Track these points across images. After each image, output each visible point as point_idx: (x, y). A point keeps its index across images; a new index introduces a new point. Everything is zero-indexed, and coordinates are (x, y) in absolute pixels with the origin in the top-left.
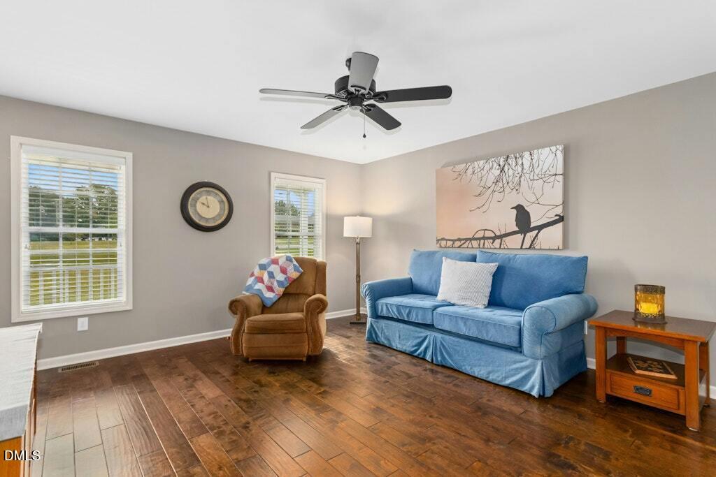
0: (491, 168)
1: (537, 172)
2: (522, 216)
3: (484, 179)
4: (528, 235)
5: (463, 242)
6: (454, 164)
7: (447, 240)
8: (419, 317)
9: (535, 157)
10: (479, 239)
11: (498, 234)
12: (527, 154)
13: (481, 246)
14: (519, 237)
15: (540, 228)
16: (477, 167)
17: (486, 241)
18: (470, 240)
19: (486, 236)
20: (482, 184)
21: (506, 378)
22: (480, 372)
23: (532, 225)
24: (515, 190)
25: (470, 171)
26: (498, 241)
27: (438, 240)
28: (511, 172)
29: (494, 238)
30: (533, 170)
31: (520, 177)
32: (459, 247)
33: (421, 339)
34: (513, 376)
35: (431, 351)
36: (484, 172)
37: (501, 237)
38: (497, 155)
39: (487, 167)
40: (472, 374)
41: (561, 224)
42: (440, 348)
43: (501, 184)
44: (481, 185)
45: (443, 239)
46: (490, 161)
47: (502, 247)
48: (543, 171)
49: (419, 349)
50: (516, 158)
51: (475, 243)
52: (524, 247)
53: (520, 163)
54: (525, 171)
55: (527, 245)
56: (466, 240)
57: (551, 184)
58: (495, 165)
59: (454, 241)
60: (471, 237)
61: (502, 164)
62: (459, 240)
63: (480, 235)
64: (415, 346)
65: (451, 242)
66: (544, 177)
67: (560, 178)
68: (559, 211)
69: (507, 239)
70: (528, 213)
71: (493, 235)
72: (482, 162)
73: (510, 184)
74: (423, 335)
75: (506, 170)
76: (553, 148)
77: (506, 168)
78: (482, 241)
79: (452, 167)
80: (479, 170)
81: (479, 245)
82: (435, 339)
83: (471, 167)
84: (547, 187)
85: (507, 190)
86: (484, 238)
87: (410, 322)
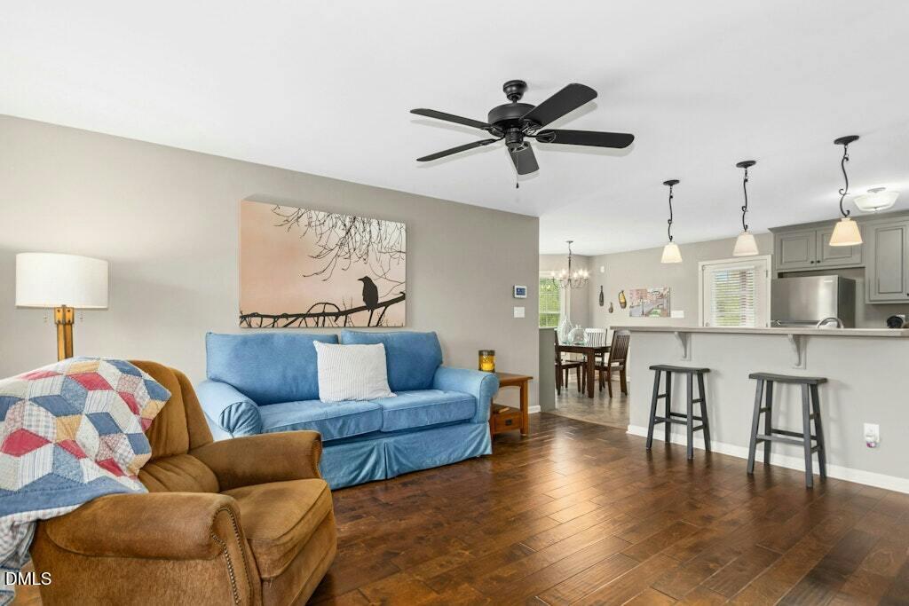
0: (334, 226)
1: (385, 243)
2: (370, 290)
3: (325, 238)
4: (375, 311)
5: (291, 319)
6: (278, 203)
7: (262, 316)
8: (361, 426)
9: (383, 228)
10: (318, 315)
11: (342, 309)
12: (375, 222)
13: (320, 325)
14: (367, 313)
15: (387, 304)
16: (314, 218)
17: (326, 318)
18: (304, 316)
19: (326, 311)
20: (323, 242)
21: (465, 451)
22: (442, 459)
23: (380, 301)
24: (362, 259)
25: (304, 220)
26: (342, 318)
27: (243, 317)
28: (358, 237)
29: (337, 315)
30: (381, 241)
31: (368, 246)
32: (285, 326)
33: (364, 456)
34: (470, 446)
35: (383, 465)
36: (325, 228)
37: (346, 313)
38: (343, 213)
39: (329, 223)
40: (434, 466)
41: (404, 301)
42: (395, 456)
43: (346, 249)
44: (321, 243)
45: (254, 315)
46: (334, 216)
47: (347, 325)
48: (391, 244)
49: (361, 472)
50: (364, 222)
51: (311, 322)
52: (371, 325)
53: (368, 230)
54: (373, 240)
55: (374, 322)
56: (298, 316)
57: (396, 260)
58: (339, 223)
59: (276, 318)
60: (305, 312)
61: (348, 224)
62: (286, 316)
63: (319, 309)
64: (355, 470)
65: (272, 320)
66: (390, 251)
67: (403, 256)
68: (402, 288)
69: (352, 316)
70: (376, 287)
71: (336, 311)
72: (322, 215)
73: (357, 251)
74: (366, 449)
75: (353, 233)
76: (399, 225)
77: (353, 231)
78: (321, 318)
79: (275, 206)
80: (318, 223)
81: (317, 323)
82: (386, 447)
83: (305, 215)
84: (394, 262)
85: (354, 258)
86: (324, 314)
87: (346, 438)
